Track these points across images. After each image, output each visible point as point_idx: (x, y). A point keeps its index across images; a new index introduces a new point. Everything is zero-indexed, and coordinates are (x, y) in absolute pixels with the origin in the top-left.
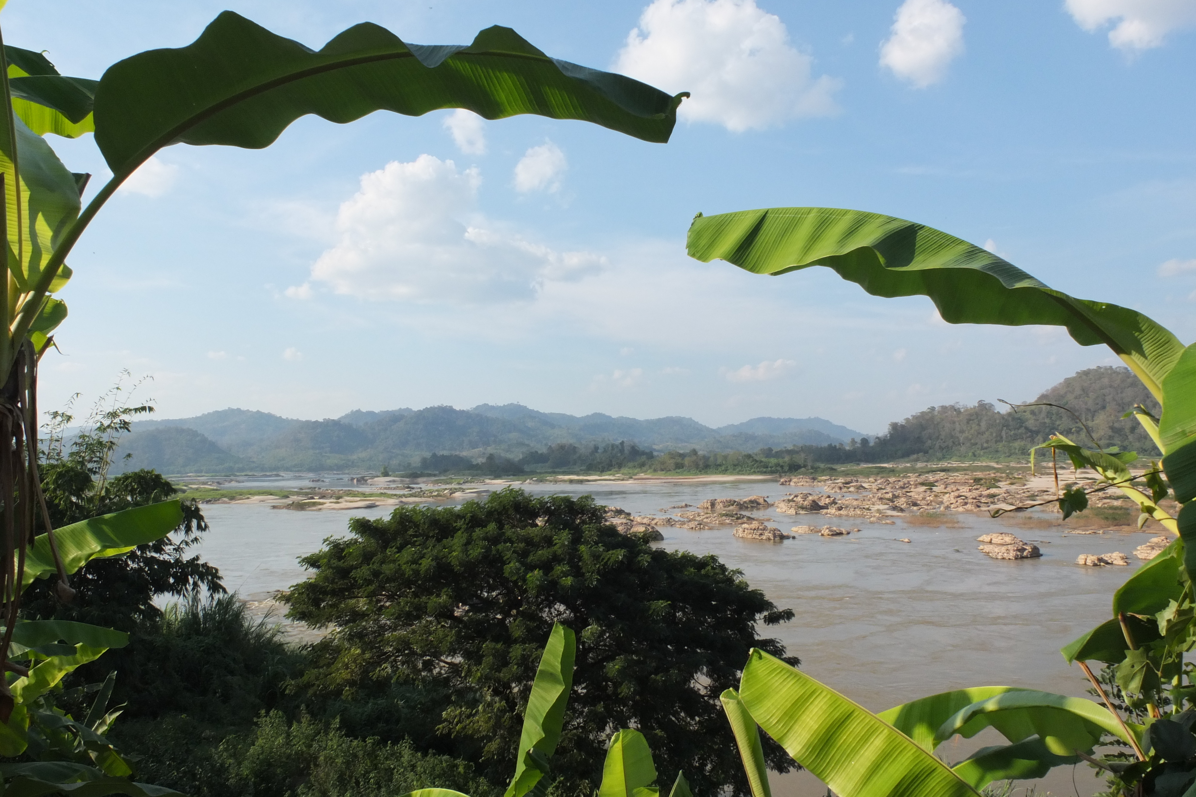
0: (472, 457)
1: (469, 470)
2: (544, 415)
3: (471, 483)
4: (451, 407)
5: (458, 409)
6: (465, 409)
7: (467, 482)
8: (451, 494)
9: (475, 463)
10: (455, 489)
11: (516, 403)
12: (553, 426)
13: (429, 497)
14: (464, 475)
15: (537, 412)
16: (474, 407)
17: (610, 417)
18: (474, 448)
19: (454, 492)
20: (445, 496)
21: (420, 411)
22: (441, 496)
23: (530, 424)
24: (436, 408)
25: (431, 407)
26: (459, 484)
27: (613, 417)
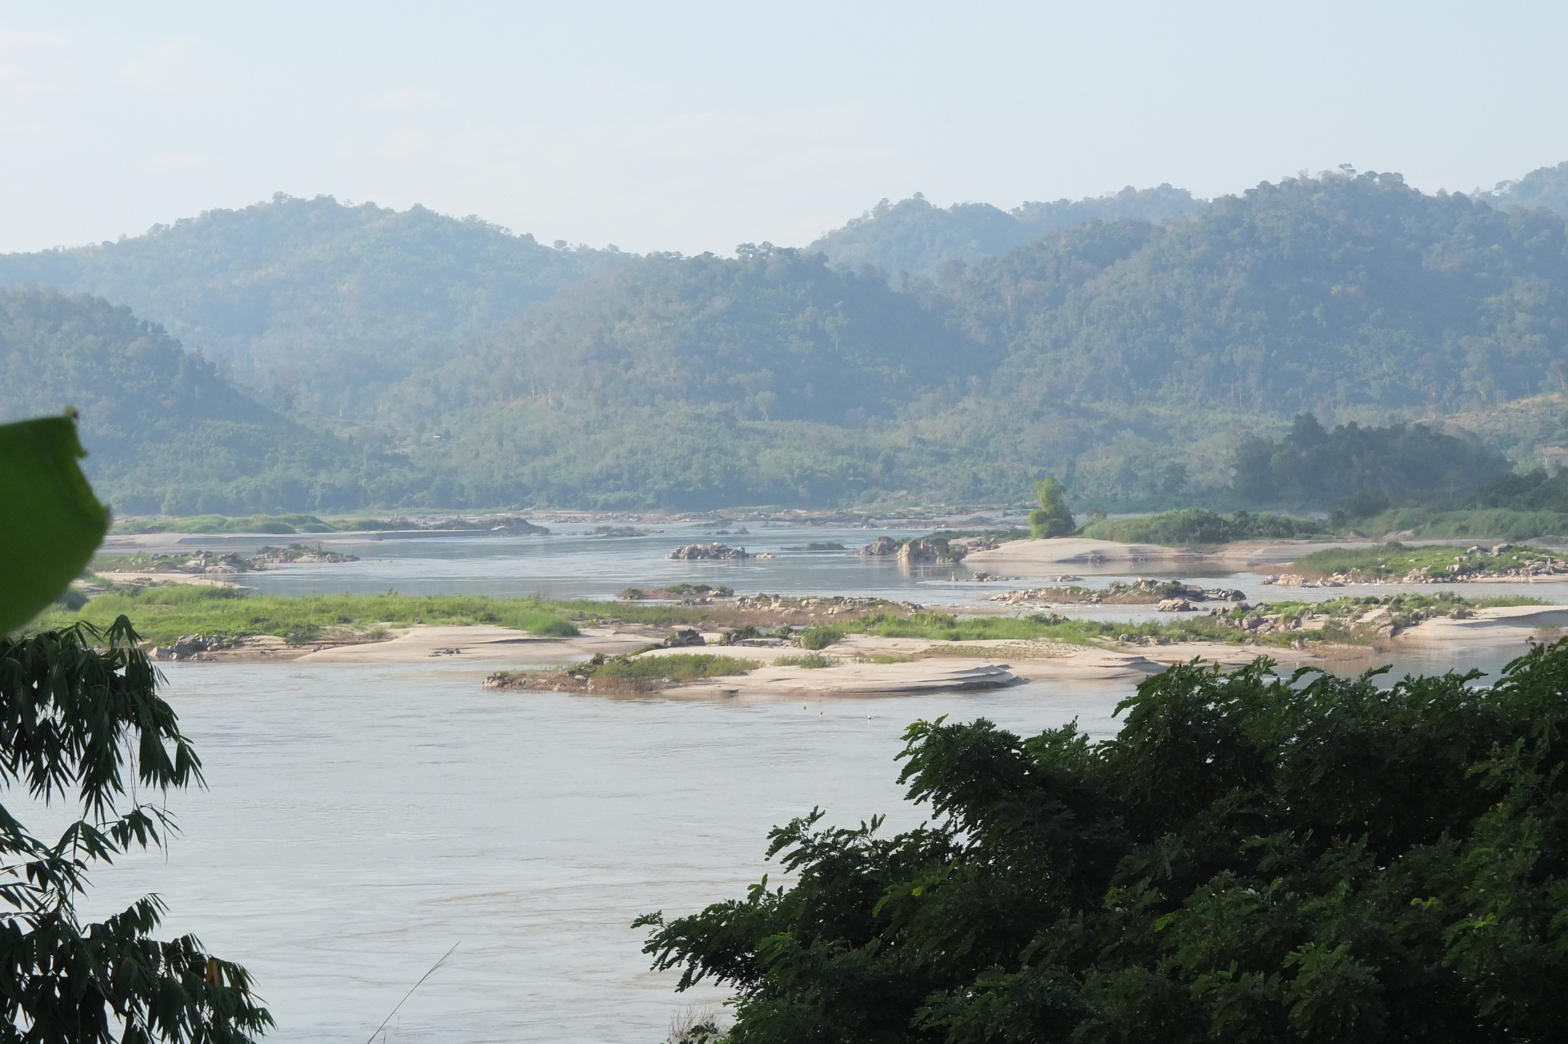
0: (1510, 440)
1: (1494, 504)
3: (1503, 572)
4: (1393, 181)
5: (1430, 190)
6: (1467, 191)
7: (1481, 567)
8: (1397, 627)
9: (1522, 468)
10: (1421, 601)
13: (1286, 641)
14: (1463, 530)
18: (1515, 394)
19: (1417, 619)
20: (1366, 636)
21: (1231, 201)
22: (1344, 636)
24: (1315, 186)
25: (1289, 183)
26: (1438, 575)
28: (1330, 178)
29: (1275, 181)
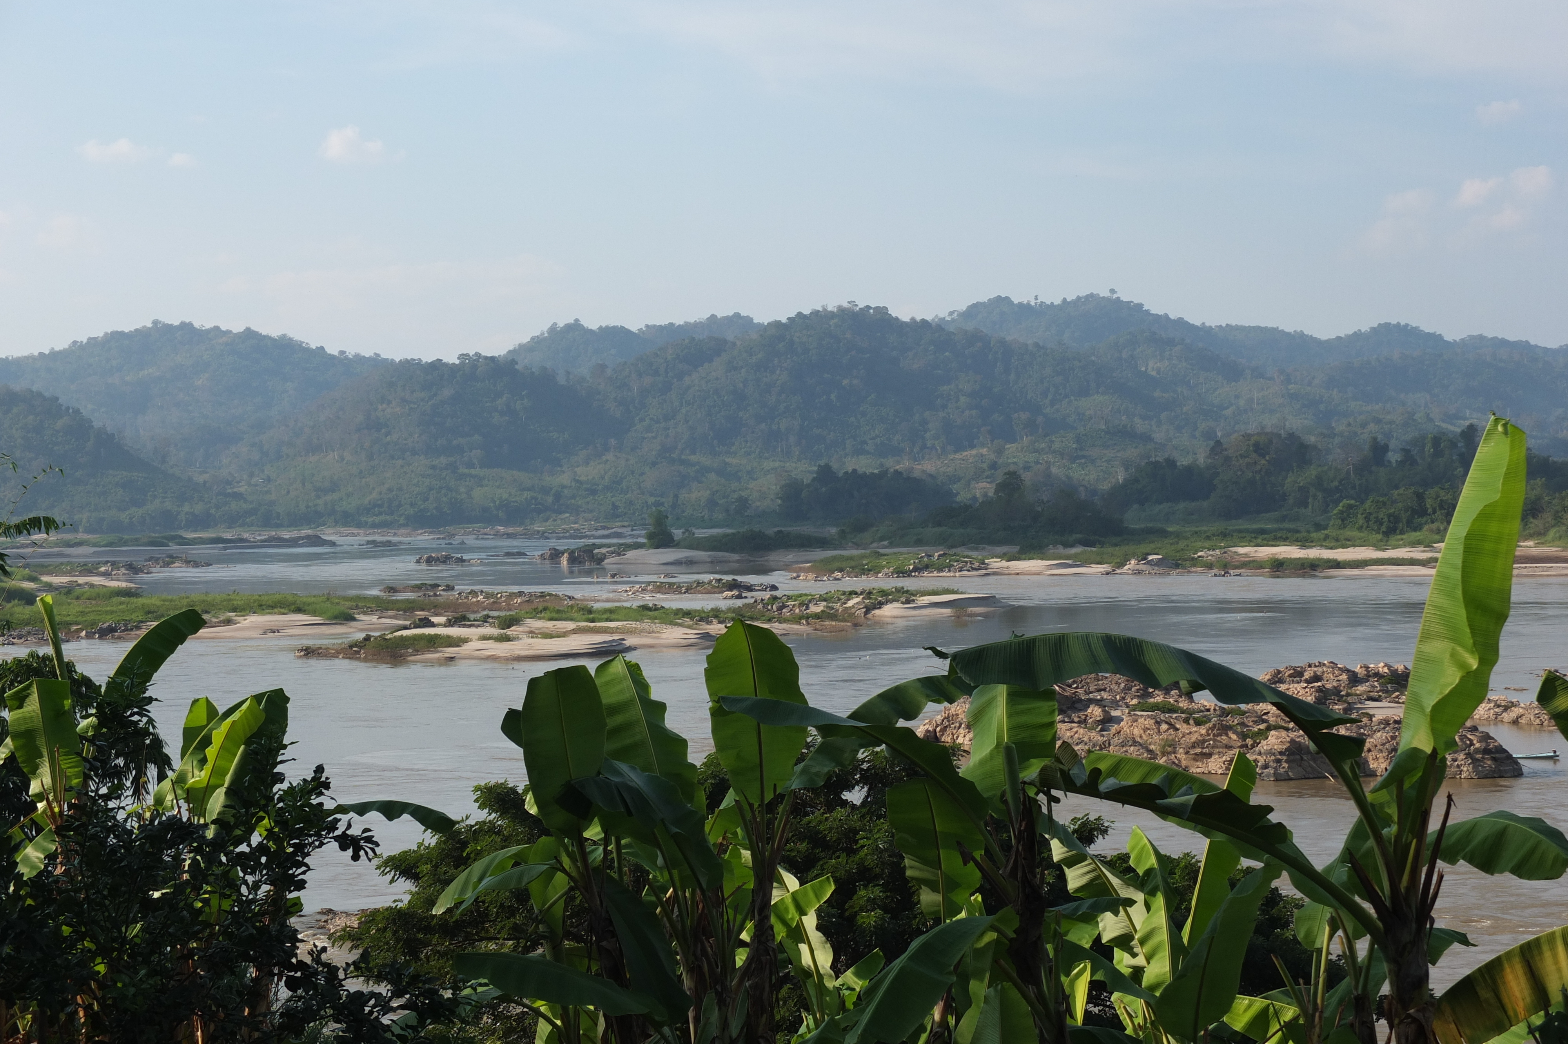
0: (955, 479)
1: (939, 524)
2: (1205, 332)
3: (941, 570)
4: (882, 312)
5: (906, 318)
6: (929, 318)
7: (926, 567)
8: (868, 610)
9: (963, 497)
10: (884, 593)
11: (1104, 293)
12: (1233, 373)
13: (797, 620)
14: (919, 542)
15: (1181, 322)
16: (962, 307)
17: (1436, 338)
18: (959, 449)
19: (880, 605)
20: (848, 615)
21: (777, 324)
22: (833, 617)
23: (1152, 366)
24: (832, 315)
25: (815, 313)
26: (901, 572)
27: (1449, 337)
28: (841, 310)
29: (807, 312)
